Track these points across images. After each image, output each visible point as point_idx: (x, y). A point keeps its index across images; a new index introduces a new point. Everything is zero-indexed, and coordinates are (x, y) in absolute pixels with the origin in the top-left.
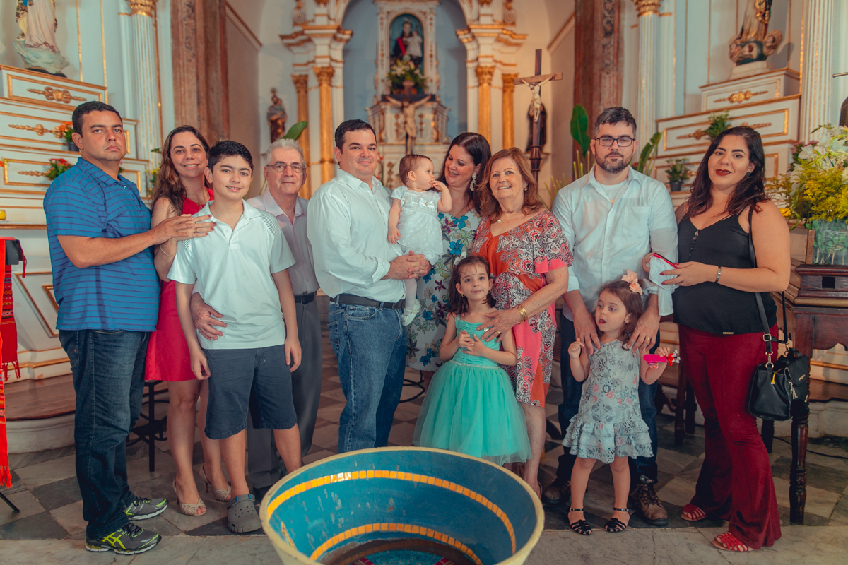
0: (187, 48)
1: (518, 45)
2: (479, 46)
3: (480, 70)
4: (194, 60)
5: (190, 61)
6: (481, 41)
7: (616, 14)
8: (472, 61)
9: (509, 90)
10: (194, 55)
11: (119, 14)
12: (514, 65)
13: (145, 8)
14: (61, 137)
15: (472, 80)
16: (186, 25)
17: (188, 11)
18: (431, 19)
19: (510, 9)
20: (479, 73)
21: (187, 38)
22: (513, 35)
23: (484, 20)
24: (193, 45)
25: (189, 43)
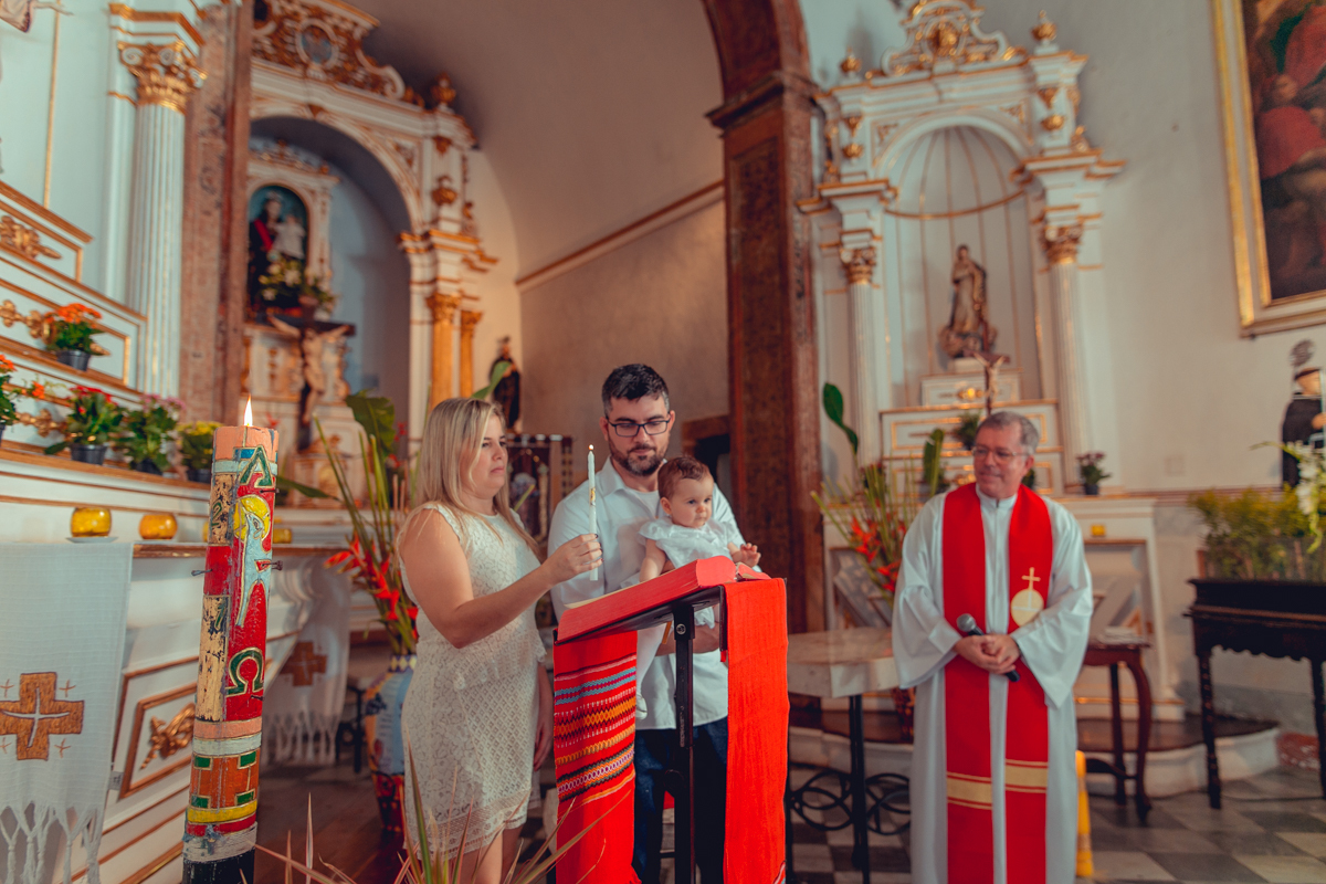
0: (204, 187)
1: (483, 271)
2: (435, 263)
3: (439, 299)
4: (217, 214)
5: (208, 213)
6: (442, 255)
7: (806, 273)
8: (422, 283)
9: (467, 335)
10: (219, 205)
11: (112, 94)
12: (475, 299)
13: (175, 96)
14: (38, 335)
15: (419, 311)
16: (205, 145)
17: (211, 121)
18: (324, 204)
19: (470, 217)
20: (434, 302)
21: (205, 170)
22: (483, 257)
23: (445, 226)
24: (217, 184)
25: (210, 181)
